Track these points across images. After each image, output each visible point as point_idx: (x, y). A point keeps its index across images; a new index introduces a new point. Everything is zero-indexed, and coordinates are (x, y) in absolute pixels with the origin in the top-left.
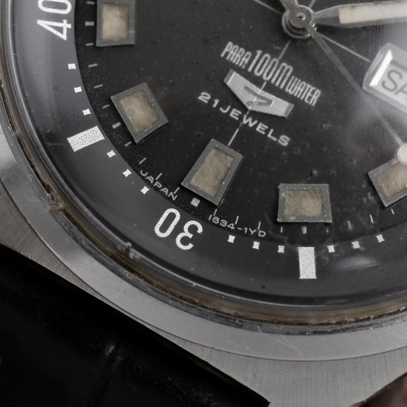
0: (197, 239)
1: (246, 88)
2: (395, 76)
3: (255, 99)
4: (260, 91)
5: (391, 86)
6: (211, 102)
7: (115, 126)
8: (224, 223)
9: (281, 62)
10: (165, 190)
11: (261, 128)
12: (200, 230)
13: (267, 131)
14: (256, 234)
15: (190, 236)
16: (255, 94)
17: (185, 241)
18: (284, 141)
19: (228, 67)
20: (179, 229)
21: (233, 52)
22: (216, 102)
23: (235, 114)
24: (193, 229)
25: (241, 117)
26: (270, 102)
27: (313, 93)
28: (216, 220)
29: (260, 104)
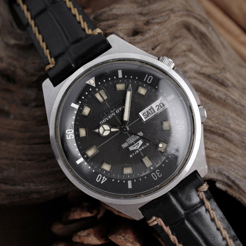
0: (160, 172)
1: (133, 147)
2: (144, 114)
3: (136, 146)
4: (135, 144)
5: (146, 116)
6: (133, 155)
7: (129, 177)
8: (159, 164)
9: (131, 137)
10: (147, 173)
11: (143, 148)
12: (159, 171)
13: (144, 147)
14: (164, 159)
15: (159, 173)
16: (135, 146)
17: (160, 175)
18: (148, 144)
19: (127, 148)
20: (157, 175)
21: (124, 145)
22: (133, 154)
23: (137, 152)
24: (158, 172)
25: (139, 151)
26: (138, 144)
27: (140, 133)
28: (157, 166)
29: (138, 146)
